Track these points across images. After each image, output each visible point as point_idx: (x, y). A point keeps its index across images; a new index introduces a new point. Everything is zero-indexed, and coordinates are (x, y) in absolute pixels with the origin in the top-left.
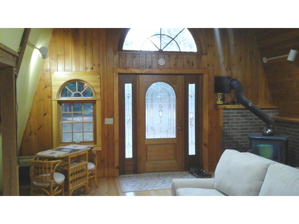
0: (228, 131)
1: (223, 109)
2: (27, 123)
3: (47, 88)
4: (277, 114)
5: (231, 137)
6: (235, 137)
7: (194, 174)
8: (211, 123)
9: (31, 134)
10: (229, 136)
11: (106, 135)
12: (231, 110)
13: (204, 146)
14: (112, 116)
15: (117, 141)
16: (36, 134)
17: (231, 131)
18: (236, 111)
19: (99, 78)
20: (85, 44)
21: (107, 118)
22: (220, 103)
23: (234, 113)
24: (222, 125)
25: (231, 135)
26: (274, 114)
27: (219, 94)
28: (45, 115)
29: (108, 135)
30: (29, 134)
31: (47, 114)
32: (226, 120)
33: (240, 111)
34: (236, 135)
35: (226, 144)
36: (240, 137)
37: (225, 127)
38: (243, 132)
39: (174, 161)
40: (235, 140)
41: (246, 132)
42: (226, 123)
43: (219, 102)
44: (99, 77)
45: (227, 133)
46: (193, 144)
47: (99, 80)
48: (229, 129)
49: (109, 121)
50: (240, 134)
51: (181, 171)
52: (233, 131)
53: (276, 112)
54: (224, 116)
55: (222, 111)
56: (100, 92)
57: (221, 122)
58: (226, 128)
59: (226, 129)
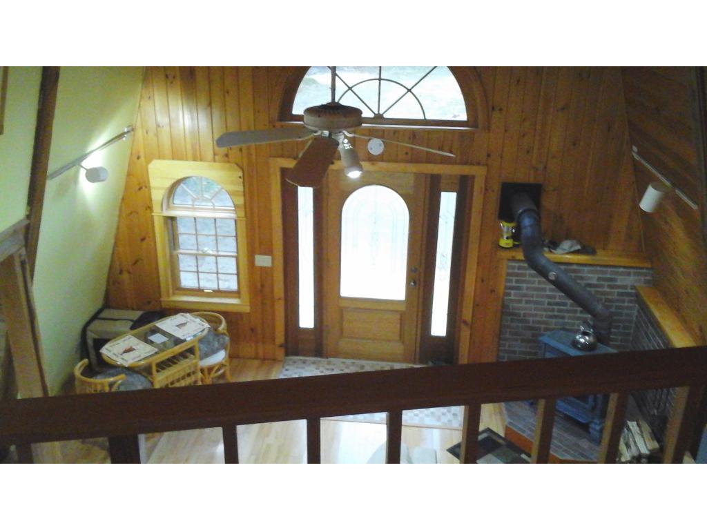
0: (515, 305)
1: (509, 260)
2: (113, 253)
3: (142, 191)
4: (645, 280)
5: (524, 316)
6: (531, 319)
9: (121, 272)
10: (519, 315)
11: (259, 285)
13: (463, 326)
14: (269, 251)
15: (279, 299)
16: (129, 273)
17: (523, 305)
19: (240, 177)
20: (210, 104)
21: (260, 254)
22: (507, 244)
24: (502, 291)
25: (524, 314)
26: (640, 278)
27: (507, 225)
28: (143, 240)
29: (263, 286)
30: (118, 272)
31: (147, 238)
32: (515, 283)
34: (534, 315)
35: (508, 330)
36: (544, 319)
37: (510, 296)
38: (553, 310)
39: (398, 344)
40: (531, 324)
41: (560, 311)
42: (512, 288)
43: (505, 242)
44: (240, 174)
45: (513, 309)
47: (241, 180)
48: (520, 301)
49: (263, 261)
50: (544, 313)
52: (528, 305)
53: (645, 275)
54: (508, 274)
55: (505, 263)
56: (245, 203)
57: (502, 284)
58: (512, 297)
59: (512, 301)
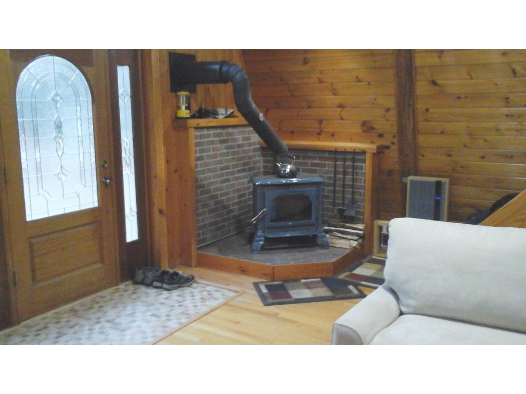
0: (202, 176)
1: (196, 128)
5: (208, 186)
6: (212, 187)
7: (155, 284)
8: (168, 161)
10: (205, 186)
12: (205, 130)
13: (158, 217)
17: (207, 175)
18: (212, 132)
22: (186, 114)
23: (208, 136)
24: (193, 162)
27: (183, 94)
32: (200, 153)
33: (219, 131)
34: (213, 183)
36: (219, 185)
37: (198, 168)
38: (223, 175)
39: (99, 265)
40: (212, 193)
41: (226, 174)
42: (199, 159)
45: (201, 181)
46: (134, 216)
48: (204, 172)
50: (219, 180)
51: (112, 286)
52: (209, 174)
55: (193, 133)
57: (193, 156)
59: (199, 171)
